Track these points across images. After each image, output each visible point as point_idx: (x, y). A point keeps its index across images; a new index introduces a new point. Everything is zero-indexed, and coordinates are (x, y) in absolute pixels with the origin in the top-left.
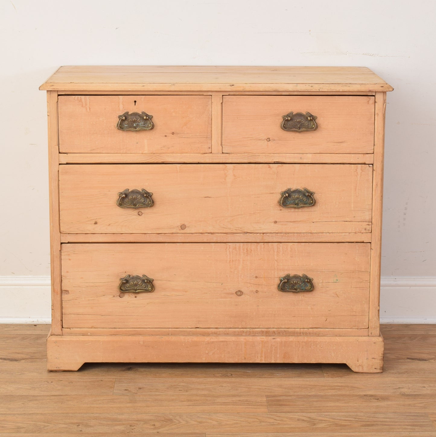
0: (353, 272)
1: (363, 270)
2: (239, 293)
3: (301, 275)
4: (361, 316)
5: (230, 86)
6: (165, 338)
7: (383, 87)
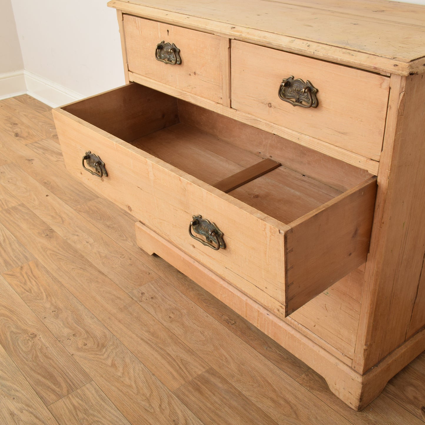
4: (347, 343)
5: (231, 28)
6: (196, 264)
7: (397, 65)
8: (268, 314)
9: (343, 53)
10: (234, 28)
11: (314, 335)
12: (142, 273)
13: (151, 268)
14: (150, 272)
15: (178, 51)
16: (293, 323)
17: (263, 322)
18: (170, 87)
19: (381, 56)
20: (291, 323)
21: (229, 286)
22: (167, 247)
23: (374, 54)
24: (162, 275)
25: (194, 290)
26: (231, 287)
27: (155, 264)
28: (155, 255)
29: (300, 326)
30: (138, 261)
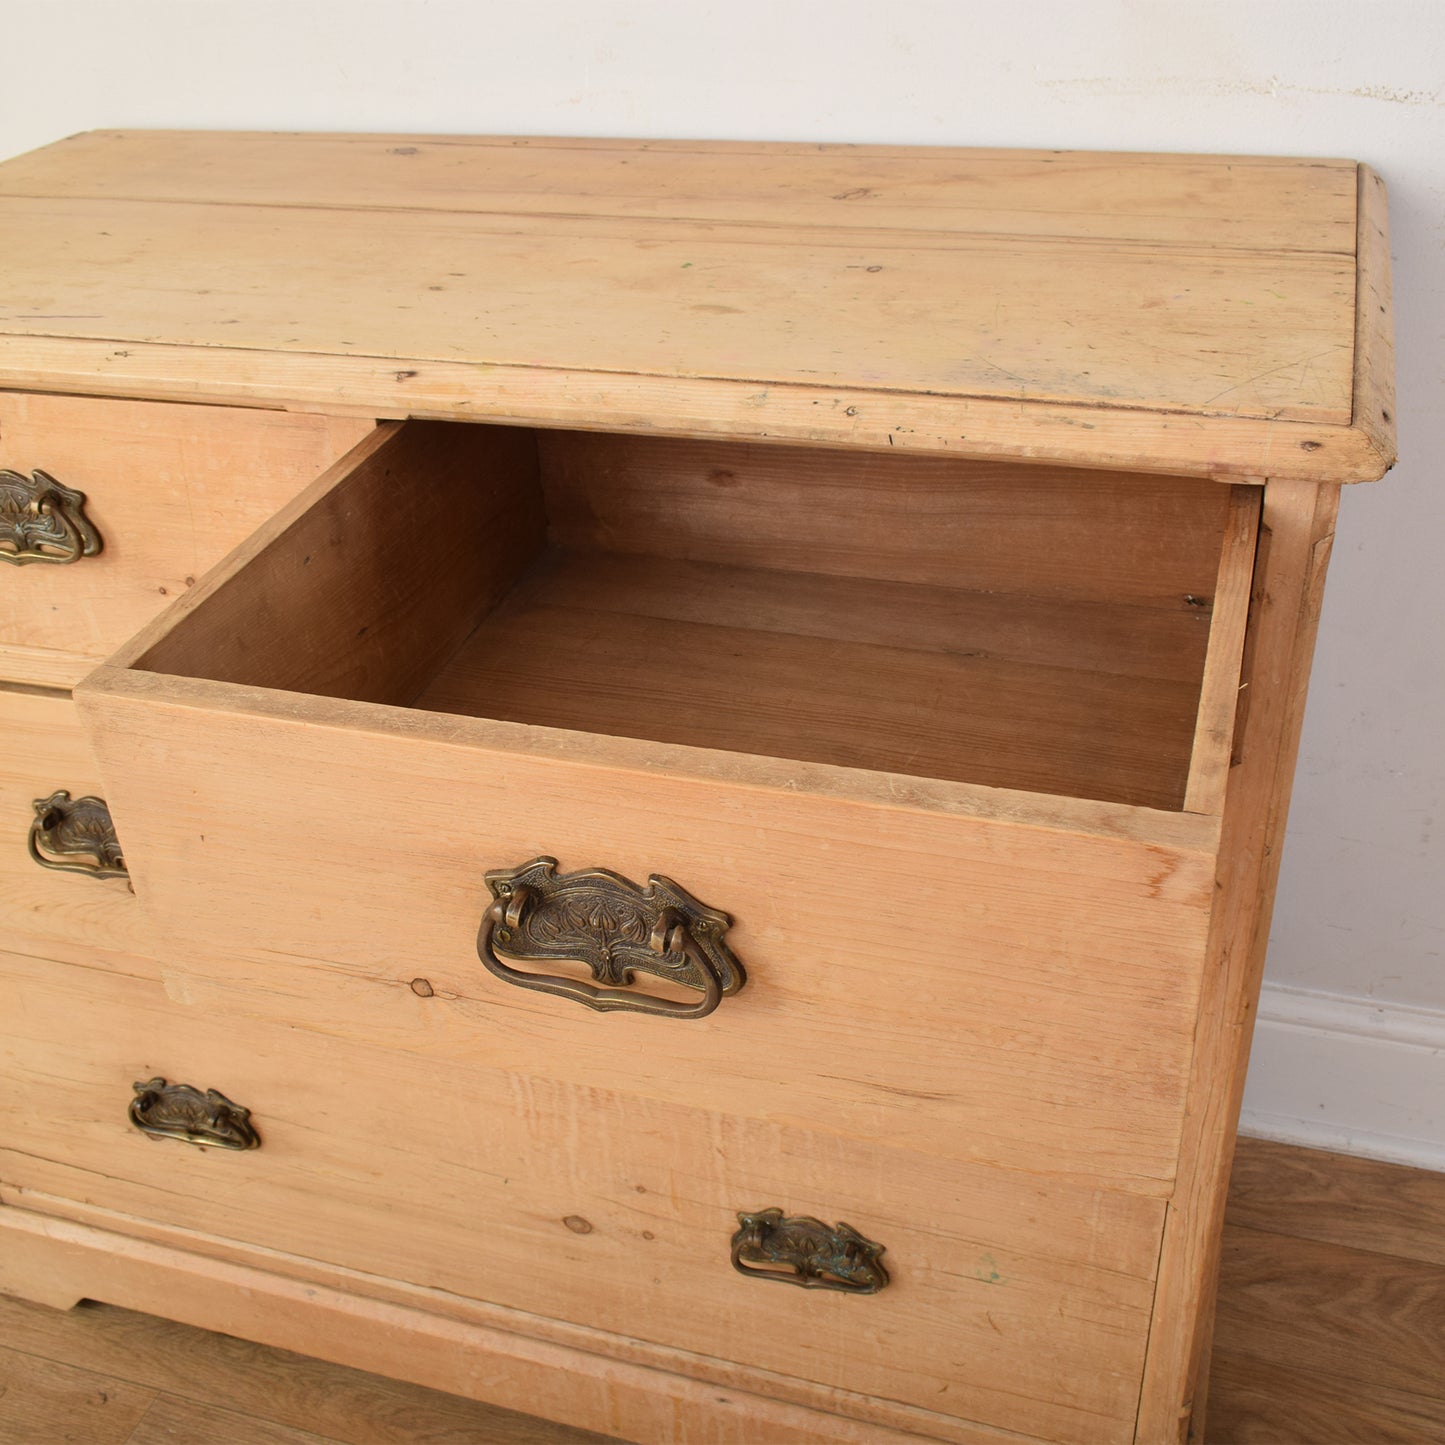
0: (1071, 1266)
1: (1122, 1267)
2: (579, 1225)
3: (831, 1223)
4: (1100, 1414)
5: (395, 377)
6: (325, 1298)
7: (1315, 445)
8: (723, 1400)
9: (1039, 423)
10: (411, 374)
11: (946, 1420)
12: (71, 1411)
13: (98, 1369)
14: (103, 1388)
15: (75, 499)
16: (845, 1400)
17: (704, 1432)
18: (52, 655)
19: (1218, 415)
20: (834, 1404)
21: (510, 1340)
22: (154, 1267)
23: (1179, 407)
24: (161, 1380)
25: (332, 1388)
26: (520, 1343)
27: (105, 1343)
28: (85, 1303)
29: (875, 1403)
30: (21, 1357)
